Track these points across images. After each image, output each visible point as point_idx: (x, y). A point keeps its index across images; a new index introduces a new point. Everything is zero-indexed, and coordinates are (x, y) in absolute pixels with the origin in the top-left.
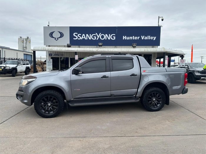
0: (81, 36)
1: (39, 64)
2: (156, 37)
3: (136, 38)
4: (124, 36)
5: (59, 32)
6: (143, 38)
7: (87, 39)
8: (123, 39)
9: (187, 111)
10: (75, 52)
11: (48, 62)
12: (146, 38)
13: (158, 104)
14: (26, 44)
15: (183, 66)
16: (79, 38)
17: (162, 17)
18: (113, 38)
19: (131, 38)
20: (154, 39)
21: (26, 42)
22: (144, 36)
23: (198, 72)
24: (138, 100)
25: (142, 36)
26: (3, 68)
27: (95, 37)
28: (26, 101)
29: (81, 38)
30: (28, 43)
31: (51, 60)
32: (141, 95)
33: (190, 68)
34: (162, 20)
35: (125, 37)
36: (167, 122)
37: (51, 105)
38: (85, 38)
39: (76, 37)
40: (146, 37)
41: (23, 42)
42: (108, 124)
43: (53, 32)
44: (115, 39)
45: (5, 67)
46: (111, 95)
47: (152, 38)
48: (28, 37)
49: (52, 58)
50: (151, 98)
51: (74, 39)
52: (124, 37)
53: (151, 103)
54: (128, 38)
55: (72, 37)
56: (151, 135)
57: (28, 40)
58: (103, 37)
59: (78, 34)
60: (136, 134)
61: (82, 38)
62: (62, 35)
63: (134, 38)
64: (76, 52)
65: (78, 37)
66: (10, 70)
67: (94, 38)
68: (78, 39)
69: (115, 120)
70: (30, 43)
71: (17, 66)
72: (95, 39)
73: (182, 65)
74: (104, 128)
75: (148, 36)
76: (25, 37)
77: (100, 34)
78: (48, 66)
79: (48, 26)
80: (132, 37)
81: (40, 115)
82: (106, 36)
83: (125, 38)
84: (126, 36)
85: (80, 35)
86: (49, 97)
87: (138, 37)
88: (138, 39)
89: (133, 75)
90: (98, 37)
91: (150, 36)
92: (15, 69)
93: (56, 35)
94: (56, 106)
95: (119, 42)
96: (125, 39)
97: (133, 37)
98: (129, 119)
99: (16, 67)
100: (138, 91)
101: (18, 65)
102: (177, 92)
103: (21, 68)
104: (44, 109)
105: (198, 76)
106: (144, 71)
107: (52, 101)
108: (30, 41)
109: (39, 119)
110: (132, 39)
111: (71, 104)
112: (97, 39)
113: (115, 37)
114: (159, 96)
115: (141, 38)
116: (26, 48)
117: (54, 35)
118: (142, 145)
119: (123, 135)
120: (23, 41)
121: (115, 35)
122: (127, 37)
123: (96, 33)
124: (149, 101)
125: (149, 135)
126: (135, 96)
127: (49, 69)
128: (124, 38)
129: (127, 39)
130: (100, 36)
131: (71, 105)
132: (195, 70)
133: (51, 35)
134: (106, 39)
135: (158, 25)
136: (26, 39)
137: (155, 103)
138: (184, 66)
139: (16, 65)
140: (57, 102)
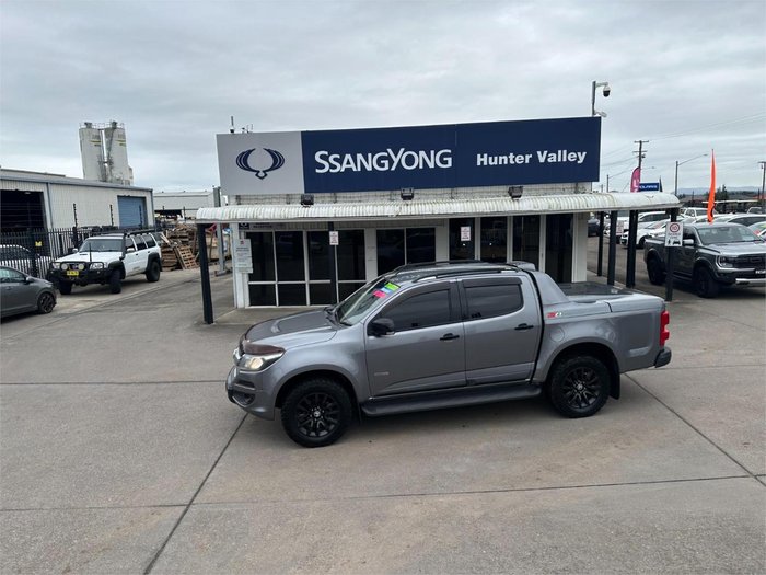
0: (340, 161)
1: (181, 237)
2: (585, 154)
3: (519, 159)
4: (479, 156)
5: (269, 151)
6: (542, 160)
7: (359, 169)
8: (479, 164)
9: (669, 412)
10: (330, 223)
11: (238, 249)
12: (553, 158)
13: (589, 397)
14: (109, 149)
15: (675, 243)
16: (335, 167)
17: (606, 85)
18: (446, 163)
19: (503, 160)
20: (578, 159)
21: (109, 144)
22: (546, 152)
23: (727, 260)
24: (538, 392)
25: (539, 153)
26: (81, 267)
27: (386, 162)
28: (261, 410)
29: (340, 168)
30: (116, 144)
31: (248, 243)
32: (544, 379)
33: (701, 245)
34: (606, 94)
35: (482, 157)
36: (612, 450)
37: (322, 414)
38: (352, 165)
39: (323, 167)
40: (555, 155)
41: (98, 144)
42: (468, 460)
43: (250, 152)
44: (450, 165)
45: (87, 265)
46: (468, 383)
47: (572, 157)
48: (115, 123)
49: (248, 236)
50: (570, 385)
51: (318, 171)
52: (479, 159)
53: (572, 396)
54: (493, 161)
55: (309, 166)
56: (572, 484)
57: (116, 132)
58: (410, 160)
59: (330, 154)
60: (538, 484)
61: (345, 166)
62: (278, 161)
63: (514, 159)
64: (332, 223)
65: (328, 164)
66: (105, 274)
67: (383, 165)
68: (332, 171)
69: (481, 447)
70: (123, 143)
71: (124, 255)
72: (387, 168)
73: (672, 241)
74: (460, 470)
75: (560, 152)
76: (102, 123)
77: (402, 150)
78: (239, 260)
79: (232, 131)
80: (505, 157)
81: (296, 441)
82: (420, 158)
83: (485, 159)
84: (485, 155)
85: (335, 159)
86: (317, 397)
87: (528, 157)
88: (527, 161)
89: (522, 327)
90: (396, 161)
91: (565, 152)
92: (118, 267)
93: (260, 161)
94: (334, 416)
95: (463, 176)
96: (485, 164)
97: (512, 156)
98: (518, 443)
99: (121, 259)
100: (539, 367)
101: (126, 252)
102: (641, 363)
103: (136, 261)
104: (306, 427)
105: (725, 274)
106: (552, 315)
107: (323, 407)
108: (124, 136)
109: (295, 451)
110: (506, 163)
111: (371, 410)
112: (393, 169)
113: (449, 160)
114: (592, 378)
115: (535, 159)
116: (110, 162)
117: (251, 162)
118: (552, 509)
119: (508, 487)
120: (99, 137)
121: (449, 151)
122: (491, 158)
123: (389, 150)
124: (566, 391)
125: (569, 484)
126: (530, 382)
127: (240, 270)
128: (482, 160)
129: (491, 163)
130: (400, 157)
131: (368, 412)
132: (717, 254)
133: (243, 160)
134: (421, 167)
135: (594, 113)
136: (106, 130)
137: (582, 396)
138: (678, 243)
139: (120, 254)
140: (334, 408)
